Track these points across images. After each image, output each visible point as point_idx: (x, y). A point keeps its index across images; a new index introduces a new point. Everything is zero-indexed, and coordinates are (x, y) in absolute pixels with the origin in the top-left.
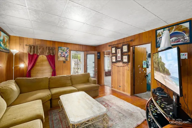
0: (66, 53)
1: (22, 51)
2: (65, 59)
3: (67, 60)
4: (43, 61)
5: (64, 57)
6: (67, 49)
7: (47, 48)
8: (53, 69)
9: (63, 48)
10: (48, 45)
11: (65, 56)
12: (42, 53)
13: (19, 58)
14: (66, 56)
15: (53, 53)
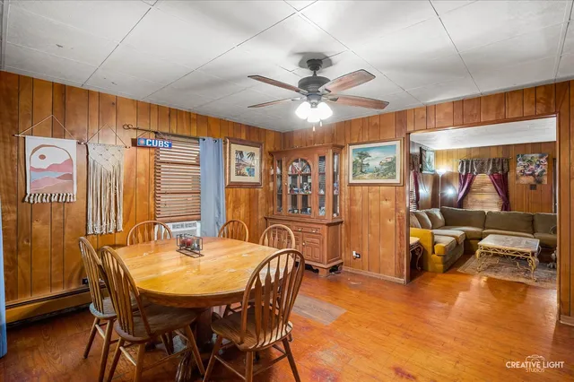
0: (538, 166)
1: (450, 170)
2: (536, 180)
3: (540, 182)
4: (484, 184)
5: (530, 175)
6: (541, 157)
7: (489, 160)
8: (503, 200)
9: (529, 156)
10: (494, 155)
11: (534, 172)
12: (481, 171)
13: (446, 180)
14: (536, 174)
15: (503, 170)
